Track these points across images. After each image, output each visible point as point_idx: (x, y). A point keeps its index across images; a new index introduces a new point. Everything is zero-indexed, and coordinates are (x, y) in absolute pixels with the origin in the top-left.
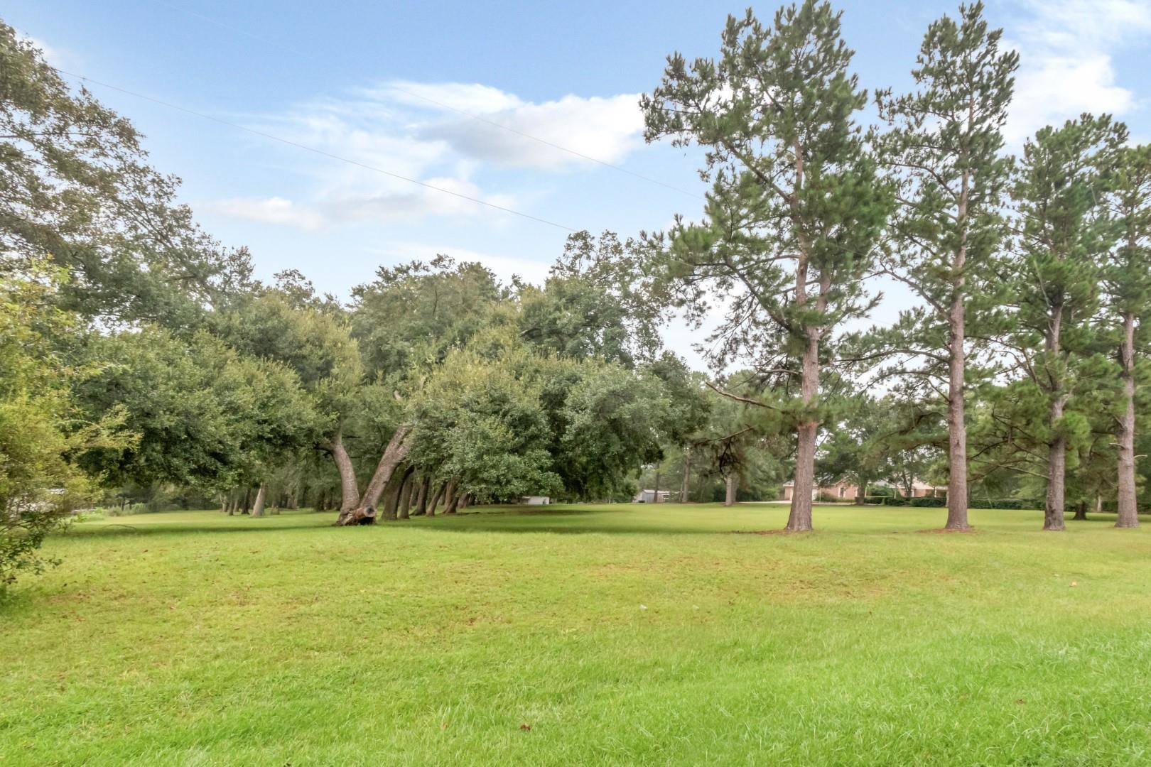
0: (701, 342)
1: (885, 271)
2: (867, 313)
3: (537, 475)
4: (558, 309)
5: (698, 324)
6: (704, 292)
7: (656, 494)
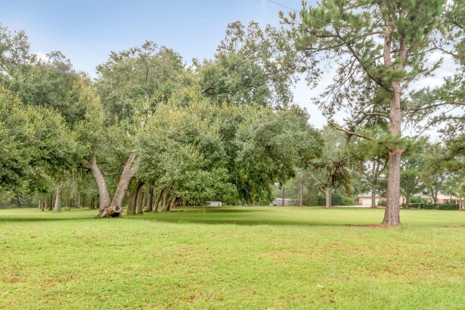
0: (318, 97)
1: (436, 48)
2: (432, 73)
3: (221, 185)
4: (225, 74)
5: (315, 85)
6: (318, 62)
7: (283, 201)
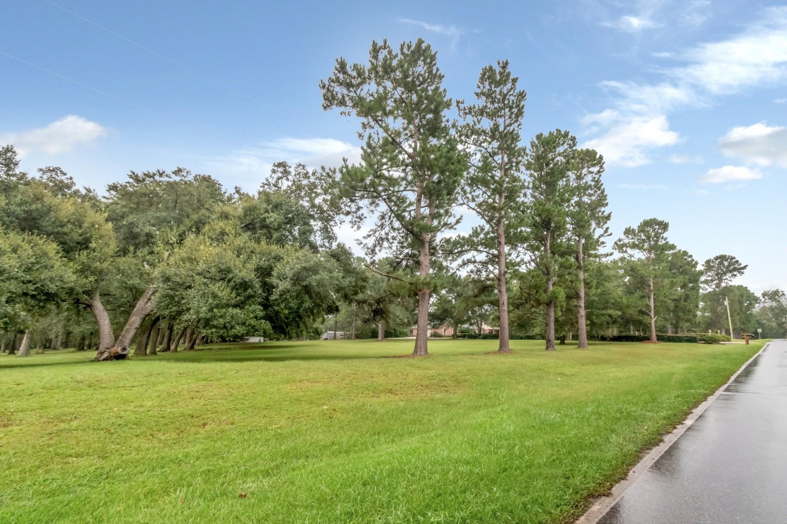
0: (361, 238)
1: (463, 204)
3: (253, 322)
4: (267, 211)
5: (359, 228)
6: (362, 208)
7: (335, 334)
